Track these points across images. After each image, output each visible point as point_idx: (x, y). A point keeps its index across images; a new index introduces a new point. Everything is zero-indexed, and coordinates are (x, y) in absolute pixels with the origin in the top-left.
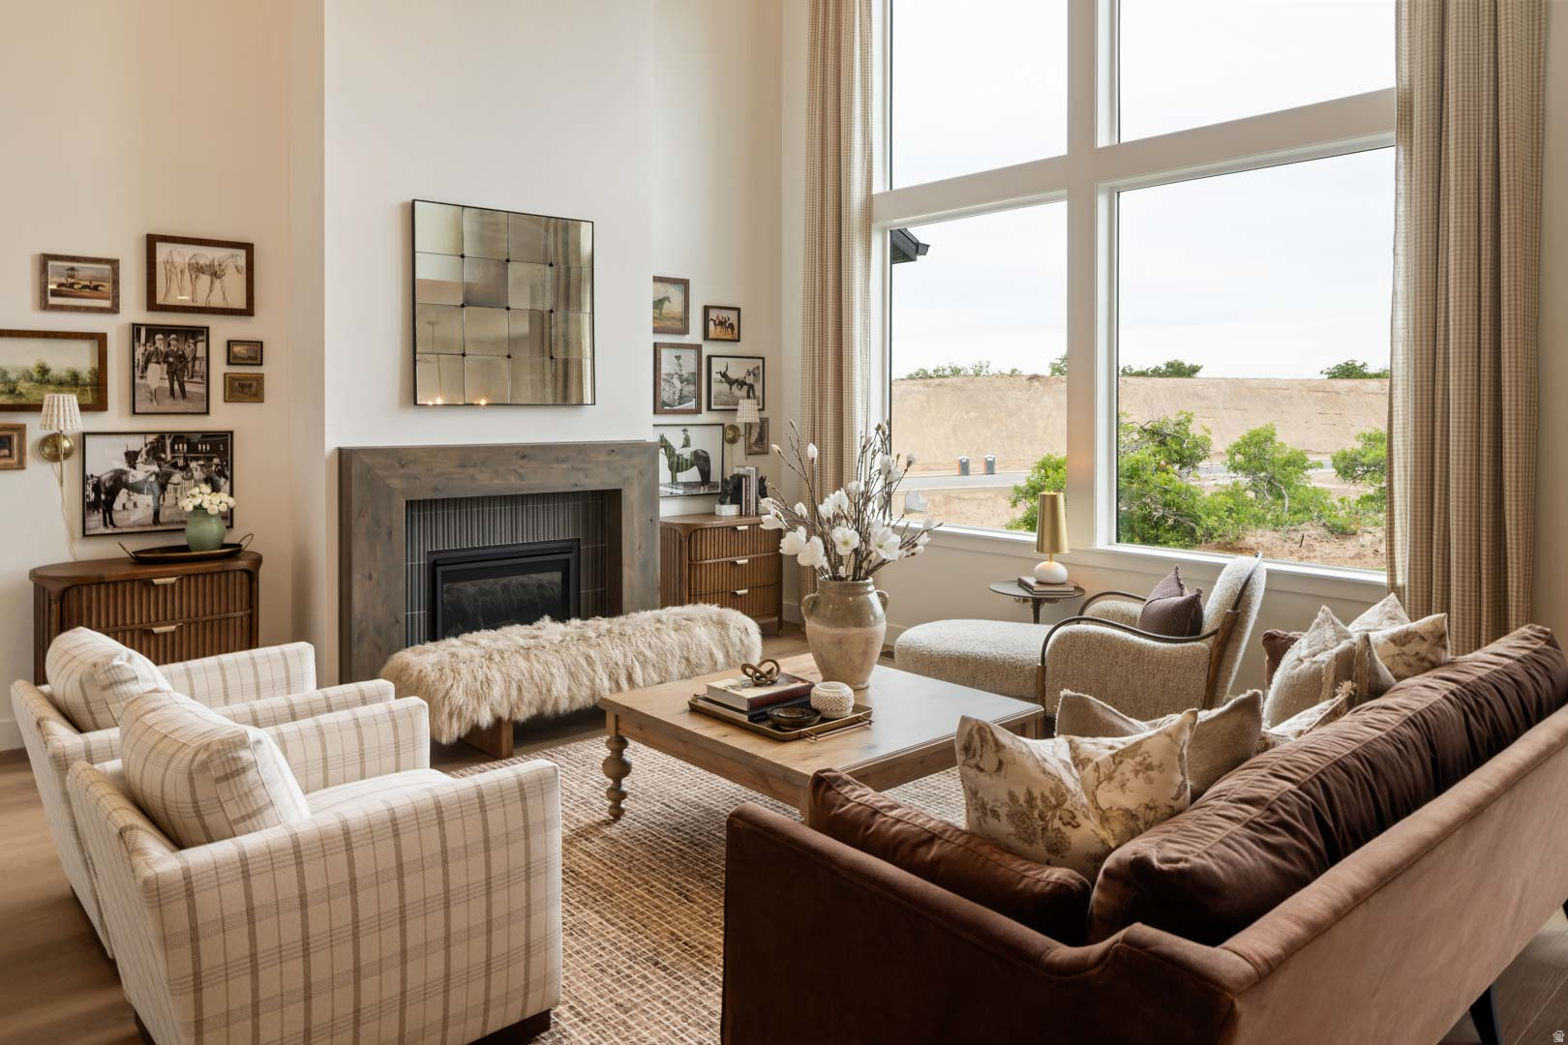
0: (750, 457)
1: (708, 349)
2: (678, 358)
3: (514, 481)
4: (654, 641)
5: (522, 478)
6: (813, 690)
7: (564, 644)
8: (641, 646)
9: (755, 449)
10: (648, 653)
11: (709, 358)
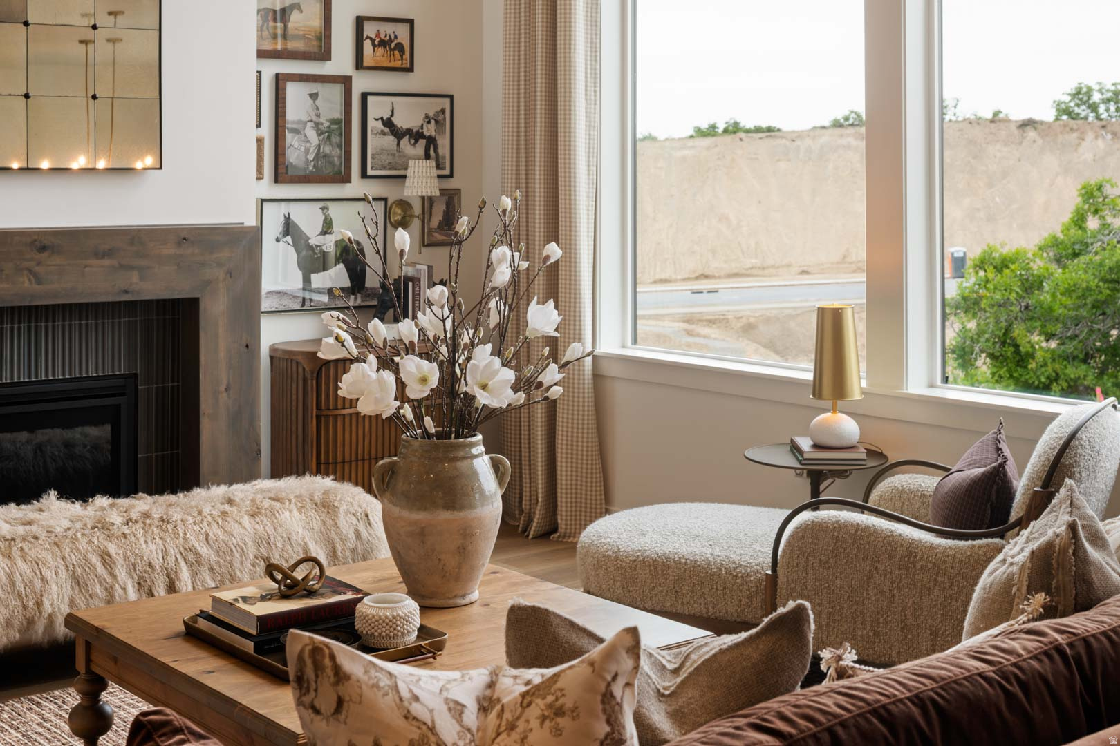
0: (424, 250)
1: (361, 83)
2: (314, 96)
3: (27, 284)
4: (215, 531)
5: (39, 282)
6: (359, 606)
7: (70, 533)
8: (192, 539)
9: (438, 237)
10: (203, 550)
11: (364, 96)
